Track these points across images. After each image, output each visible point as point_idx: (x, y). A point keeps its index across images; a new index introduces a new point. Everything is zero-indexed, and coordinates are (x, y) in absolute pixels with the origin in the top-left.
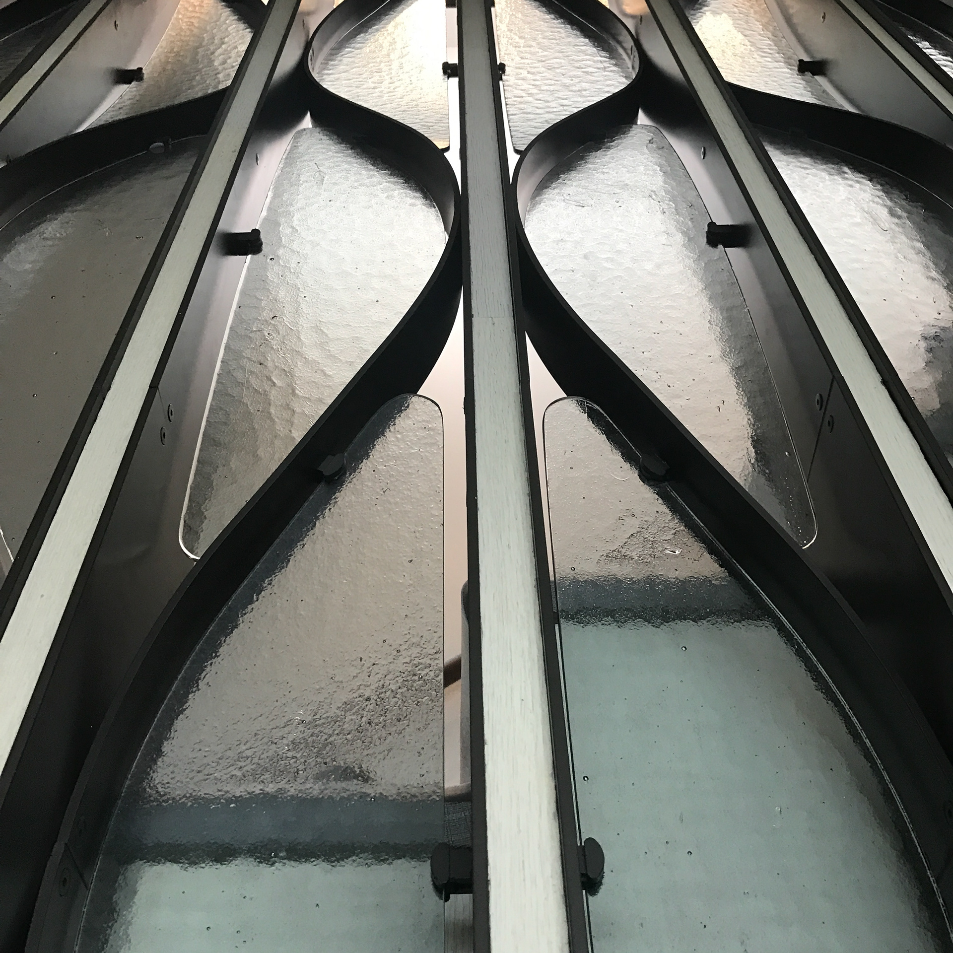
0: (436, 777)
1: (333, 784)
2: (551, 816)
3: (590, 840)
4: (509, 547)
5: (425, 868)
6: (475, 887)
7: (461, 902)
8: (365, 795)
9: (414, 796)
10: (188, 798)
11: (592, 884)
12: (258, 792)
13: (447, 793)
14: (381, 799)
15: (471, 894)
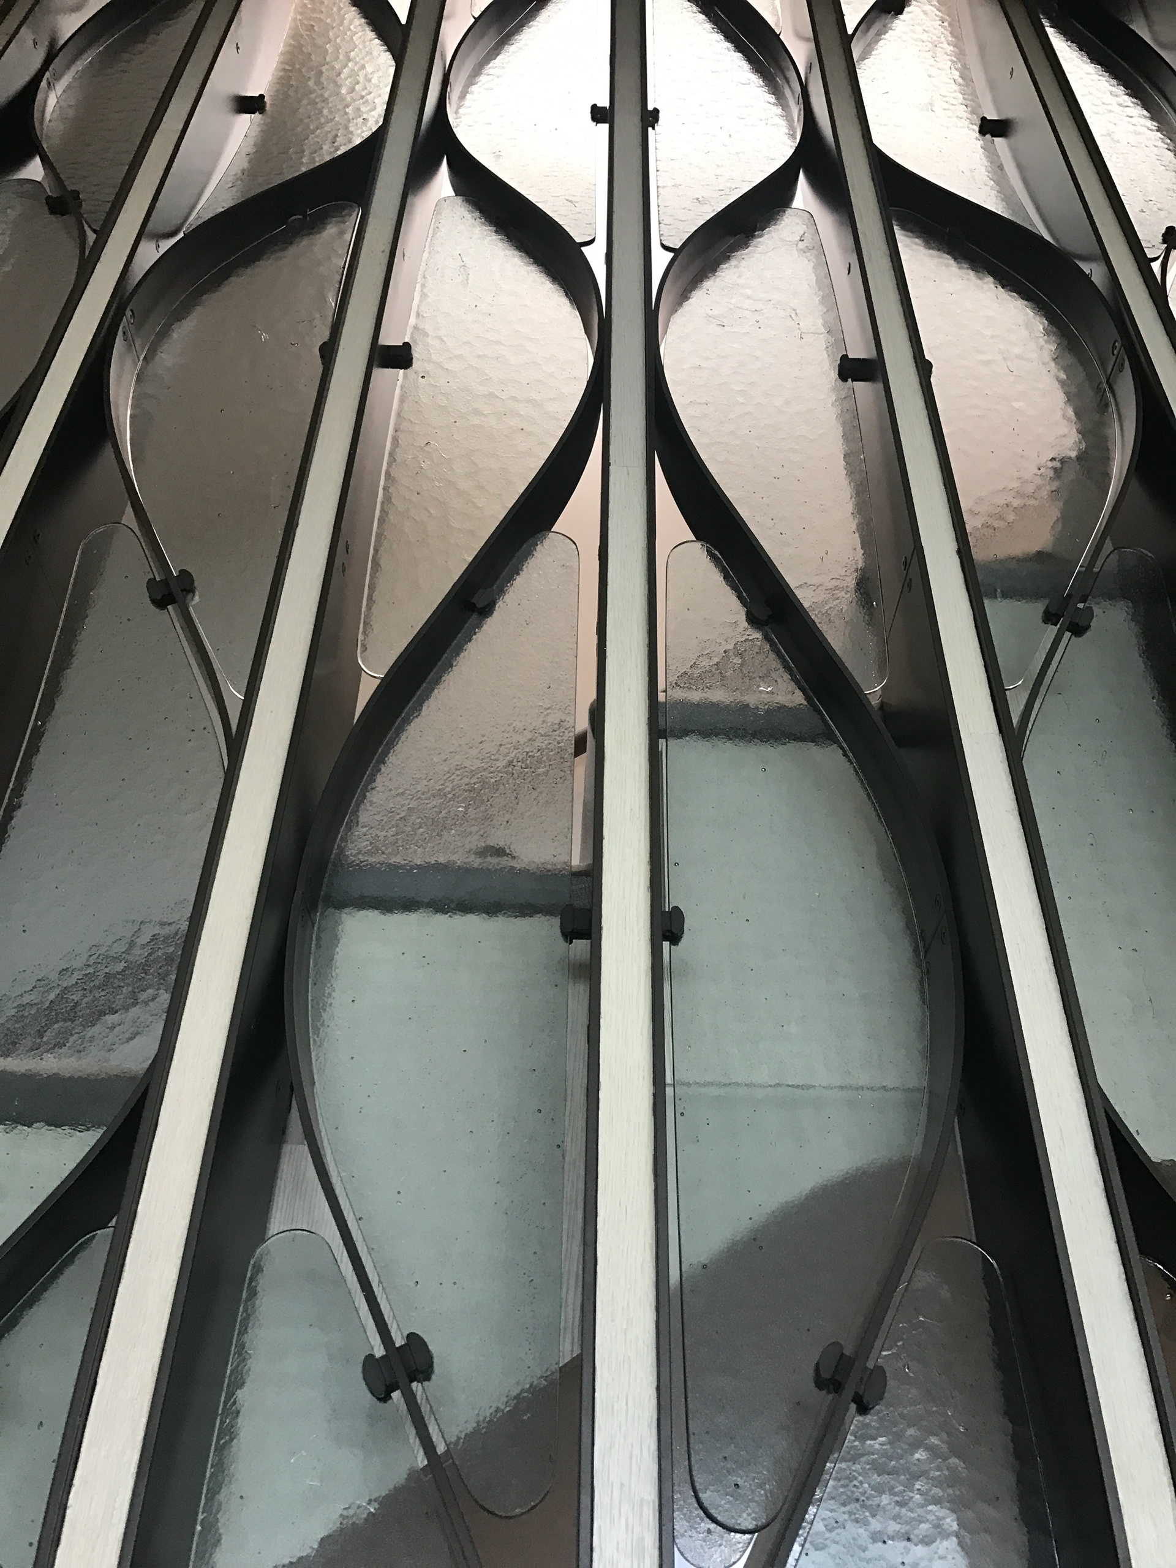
0: (566, 858)
1: (489, 859)
2: (646, 888)
3: (676, 908)
4: (629, 690)
5: (556, 922)
6: (593, 936)
7: (580, 946)
8: (512, 868)
9: (549, 871)
10: (382, 864)
11: (674, 938)
12: (433, 862)
13: (573, 870)
14: (524, 872)
15: (589, 941)
